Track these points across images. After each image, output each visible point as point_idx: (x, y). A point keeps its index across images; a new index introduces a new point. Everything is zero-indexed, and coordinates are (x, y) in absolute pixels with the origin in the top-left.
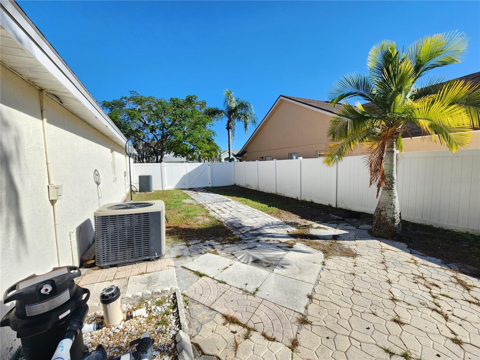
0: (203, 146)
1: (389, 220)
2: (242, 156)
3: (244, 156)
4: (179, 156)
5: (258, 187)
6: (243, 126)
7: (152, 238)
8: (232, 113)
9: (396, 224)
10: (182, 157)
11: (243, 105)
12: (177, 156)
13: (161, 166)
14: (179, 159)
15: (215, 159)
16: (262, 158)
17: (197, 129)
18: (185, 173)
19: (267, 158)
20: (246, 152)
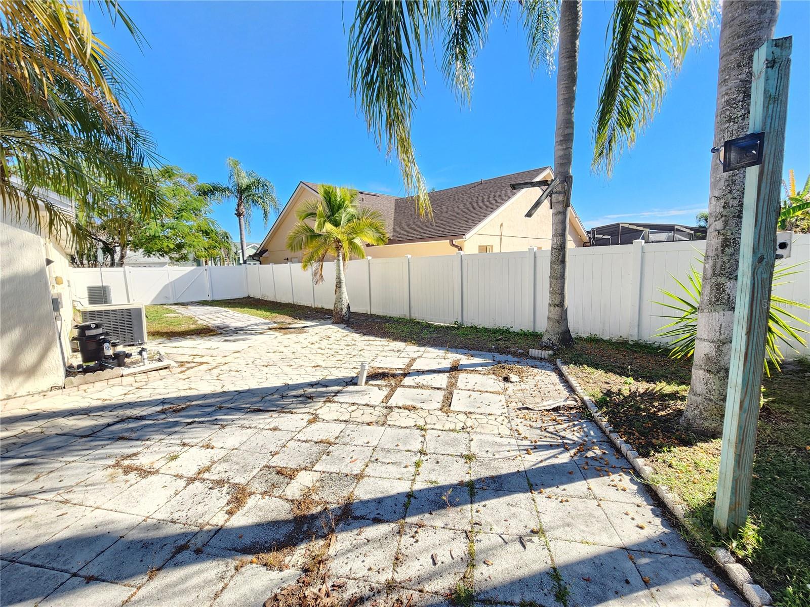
0: (194, 243)
1: (339, 310)
2: (260, 256)
3: (263, 255)
4: (154, 255)
5: (275, 297)
6: (262, 215)
7: (135, 329)
8: (242, 192)
9: (344, 312)
10: (160, 257)
11: (258, 183)
12: (151, 255)
13: (124, 272)
14: (154, 259)
15: (227, 259)
16: (288, 259)
17: (183, 219)
18: (167, 282)
19: (293, 260)
20: (267, 250)
